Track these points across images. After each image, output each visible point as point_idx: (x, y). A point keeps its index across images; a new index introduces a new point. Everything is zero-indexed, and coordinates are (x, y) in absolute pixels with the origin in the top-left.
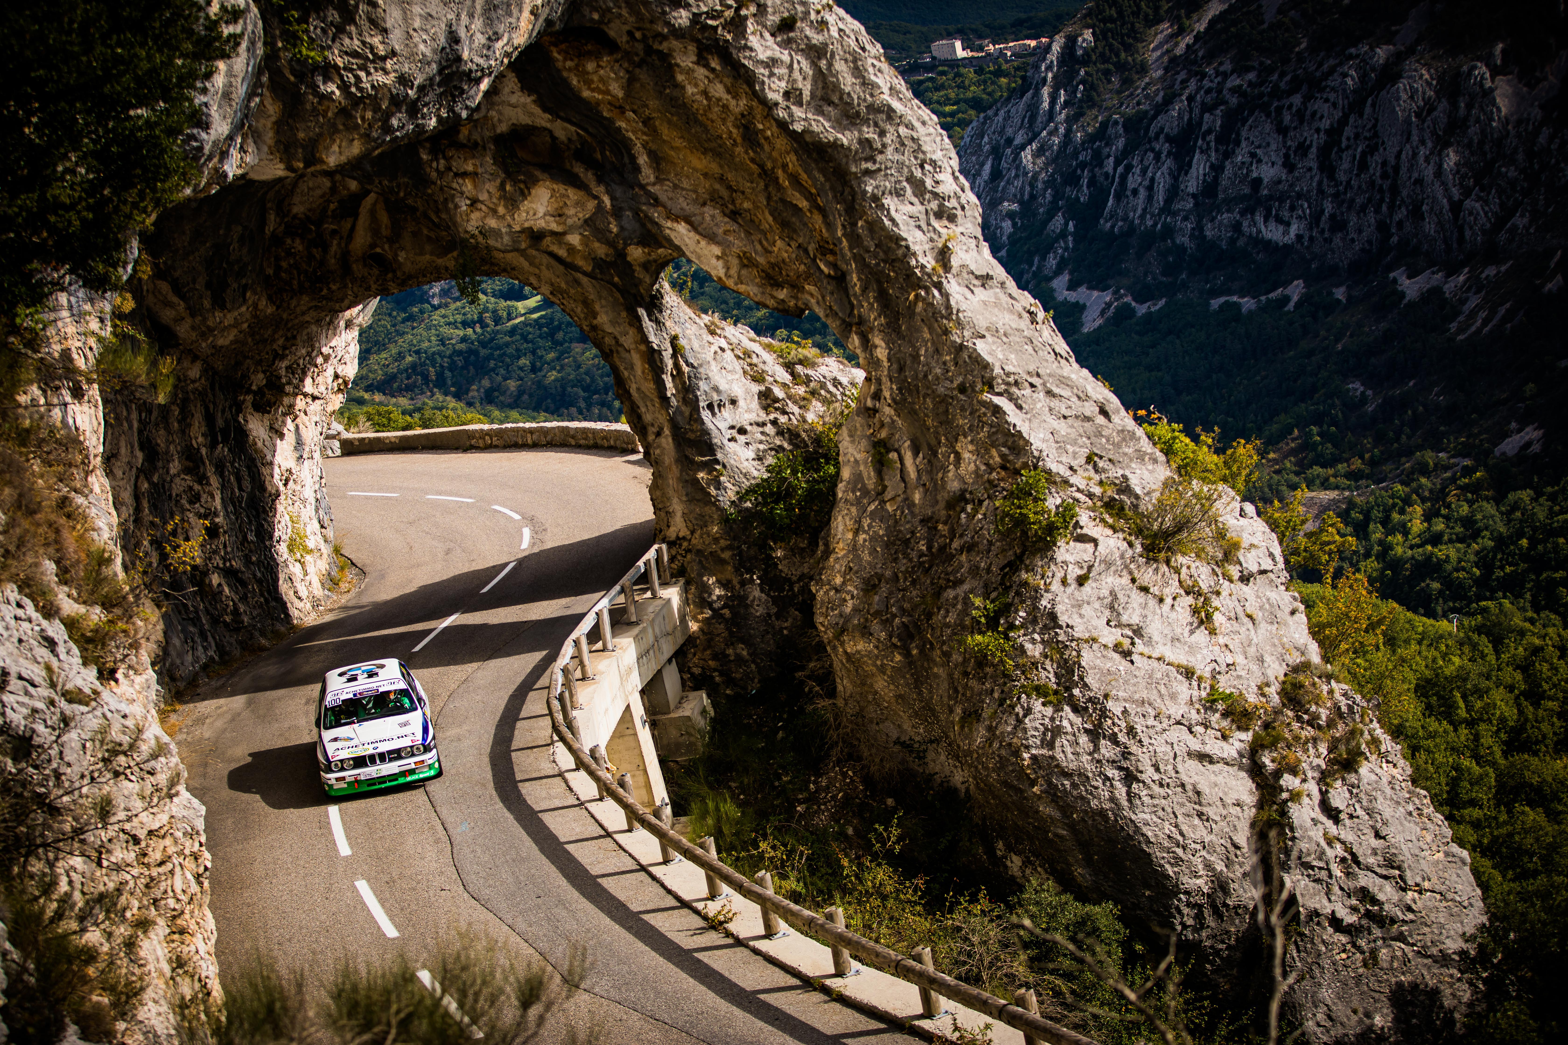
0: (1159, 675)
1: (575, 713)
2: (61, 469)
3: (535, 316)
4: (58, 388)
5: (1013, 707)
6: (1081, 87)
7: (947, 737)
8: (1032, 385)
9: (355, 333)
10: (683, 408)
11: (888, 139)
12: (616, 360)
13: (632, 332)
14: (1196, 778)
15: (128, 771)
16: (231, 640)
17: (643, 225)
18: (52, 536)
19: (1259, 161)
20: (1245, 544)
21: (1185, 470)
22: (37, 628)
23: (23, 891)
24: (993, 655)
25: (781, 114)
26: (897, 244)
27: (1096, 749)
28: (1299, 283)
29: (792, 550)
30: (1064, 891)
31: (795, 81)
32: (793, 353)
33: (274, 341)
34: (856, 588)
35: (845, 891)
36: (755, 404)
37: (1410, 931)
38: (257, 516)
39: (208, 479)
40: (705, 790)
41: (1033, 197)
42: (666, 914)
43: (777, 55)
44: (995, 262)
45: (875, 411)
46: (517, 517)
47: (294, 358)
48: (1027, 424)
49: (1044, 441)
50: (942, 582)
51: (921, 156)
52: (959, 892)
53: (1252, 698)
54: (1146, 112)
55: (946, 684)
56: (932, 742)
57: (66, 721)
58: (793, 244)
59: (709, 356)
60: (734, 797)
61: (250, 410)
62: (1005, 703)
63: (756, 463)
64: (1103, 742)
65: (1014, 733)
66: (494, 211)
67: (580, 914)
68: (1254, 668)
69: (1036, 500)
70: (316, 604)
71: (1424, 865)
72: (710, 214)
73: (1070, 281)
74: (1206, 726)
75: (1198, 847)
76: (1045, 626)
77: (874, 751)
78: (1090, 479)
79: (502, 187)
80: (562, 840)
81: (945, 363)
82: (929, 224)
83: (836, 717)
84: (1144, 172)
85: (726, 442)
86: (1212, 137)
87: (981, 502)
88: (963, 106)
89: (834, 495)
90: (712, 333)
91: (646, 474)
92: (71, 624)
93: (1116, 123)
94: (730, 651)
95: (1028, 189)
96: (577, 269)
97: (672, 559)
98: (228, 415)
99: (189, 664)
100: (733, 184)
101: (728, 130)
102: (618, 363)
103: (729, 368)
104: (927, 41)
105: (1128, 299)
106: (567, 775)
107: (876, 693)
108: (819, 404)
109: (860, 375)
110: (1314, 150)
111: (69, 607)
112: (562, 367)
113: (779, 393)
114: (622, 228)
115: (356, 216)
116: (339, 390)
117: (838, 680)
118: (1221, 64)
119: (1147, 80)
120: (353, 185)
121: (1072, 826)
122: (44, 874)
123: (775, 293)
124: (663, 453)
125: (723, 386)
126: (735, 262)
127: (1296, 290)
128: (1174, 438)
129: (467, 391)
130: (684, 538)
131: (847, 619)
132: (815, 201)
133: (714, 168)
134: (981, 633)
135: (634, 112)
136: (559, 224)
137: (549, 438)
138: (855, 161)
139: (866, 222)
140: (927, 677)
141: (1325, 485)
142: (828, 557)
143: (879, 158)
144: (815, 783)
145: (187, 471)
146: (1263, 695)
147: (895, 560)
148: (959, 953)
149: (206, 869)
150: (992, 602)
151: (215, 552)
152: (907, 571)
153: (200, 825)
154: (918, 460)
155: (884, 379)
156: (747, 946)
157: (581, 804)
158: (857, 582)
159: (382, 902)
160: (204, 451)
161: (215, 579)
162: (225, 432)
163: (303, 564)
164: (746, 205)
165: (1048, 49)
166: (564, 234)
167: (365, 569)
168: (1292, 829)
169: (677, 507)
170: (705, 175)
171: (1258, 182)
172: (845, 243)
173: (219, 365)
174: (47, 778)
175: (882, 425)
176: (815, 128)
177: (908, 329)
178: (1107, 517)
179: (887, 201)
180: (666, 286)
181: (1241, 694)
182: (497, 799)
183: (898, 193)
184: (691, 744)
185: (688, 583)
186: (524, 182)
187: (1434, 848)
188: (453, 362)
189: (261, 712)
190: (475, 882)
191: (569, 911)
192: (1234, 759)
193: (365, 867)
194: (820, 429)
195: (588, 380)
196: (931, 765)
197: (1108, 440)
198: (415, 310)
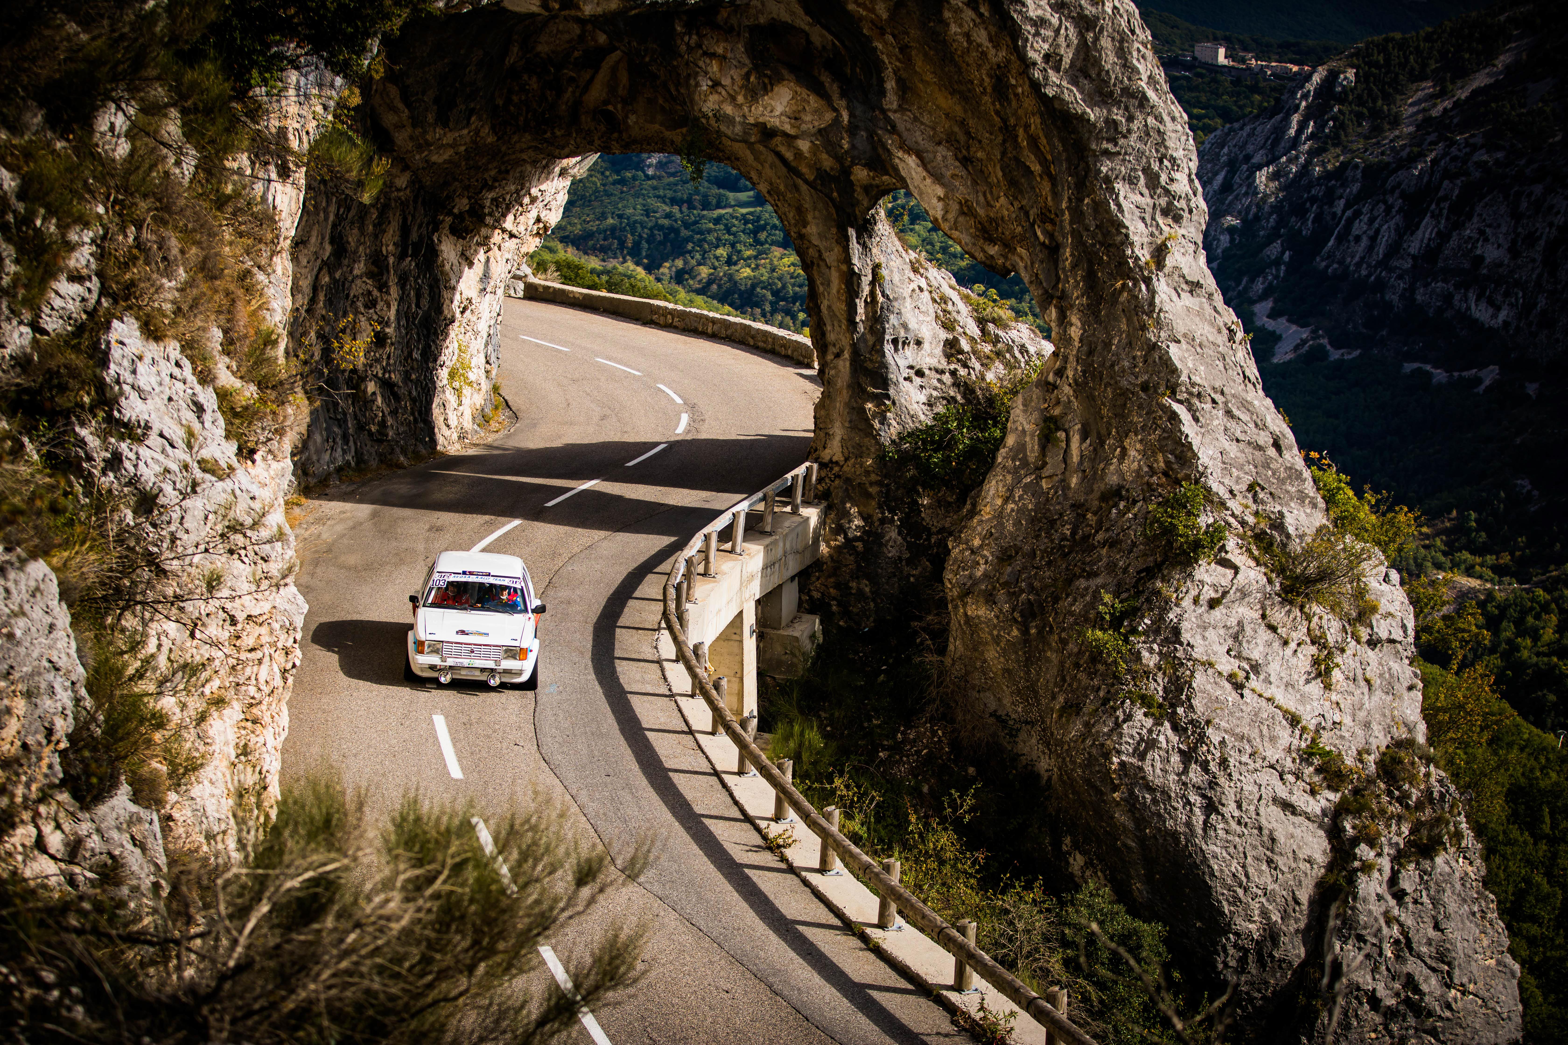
0: (1265, 715)
1: (688, 606)
2: (250, 242)
3: (744, 211)
4: (267, 163)
5: (1115, 709)
6: (1331, 123)
7: (1043, 722)
8: (1214, 401)
9: (568, 183)
10: (868, 337)
11: (1135, 125)
12: (815, 273)
13: (837, 249)
14: (1274, 825)
15: (243, 552)
16: (371, 450)
17: (874, 149)
18: (226, 305)
19: (1486, 240)
20: (1382, 610)
21: (1342, 522)
22: (190, 391)
23: (110, 643)
24: (1109, 654)
25: (1037, 74)
26: (1117, 230)
27: (1186, 771)
28: (1494, 369)
29: (939, 501)
30: (1118, 902)
31: (1058, 46)
32: (989, 310)
33: (487, 170)
34: (992, 554)
35: (906, 847)
36: (939, 350)
37: (1444, 1028)
38: (427, 337)
39: (388, 287)
40: (794, 713)
41: (1257, 218)
42: (727, 823)
43: (1048, 16)
44: (1208, 272)
45: (1055, 387)
46: (679, 401)
47: (502, 192)
48: (1200, 437)
49: (1211, 458)
50: (1077, 571)
51: (1162, 150)
52: (1016, 876)
53: (1349, 761)
54: (1388, 164)
55: (1054, 671)
56: (1027, 723)
57: (194, 488)
58: (1016, 204)
59: (906, 293)
60: (821, 727)
61: (446, 231)
62: (1108, 705)
63: (925, 408)
64: (1193, 766)
65: (1109, 735)
66: (733, 99)
67: (643, 802)
68: (1360, 732)
69: (1189, 514)
70: (462, 435)
71: (1474, 967)
72: (942, 154)
73: (1272, 309)
74: (1298, 776)
75: (1260, 892)
76: (1166, 639)
77: (968, 717)
78: (1247, 507)
79: (747, 76)
80: (645, 725)
81: (1134, 358)
82: (1153, 219)
83: (941, 674)
84: (1371, 221)
85: (901, 380)
86: (1446, 205)
87: (1135, 502)
88: (1212, 112)
89: (994, 458)
90: (915, 271)
91: (816, 392)
92: (223, 395)
93: (1356, 166)
94: (853, 584)
95: (1254, 208)
96: (799, 175)
97: (820, 480)
98: (424, 231)
99: (325, 462)
100: (972, 130)
101: (981, 77)
102: (816, 277)
103: (923, 309)
104: (1192, 40)
105: (1324, 341)
106: (665, 664)
107: (985, 661)
108: (1001, 367)
109: (1048, 348)
110: (1542, 242)
111: (226, 378)
112: (757, 267)
113: (965, 345)
114: (853, 147)
115: (597, 69)
116: (538, 234)
117: (951, 639)
118: (1473, 136)
119: (1397, 133)
120: (602, 38)
121: (1142, 840)
122: (136, 631)
123: (986, 248)
124: (837, 375)
125: (912, 325)
126: (955, 207)
127: (1490, 375)
128: (1339, 489)
129: (659, 266)
130: (837, 463)
131: (976, 582)
132: (1048, 168)
133: (958, 110)
134: (1104, 630)
135: (894, 36)
136: (793, 126)
137: (729, 332)
138: (1097, 139)
139: (1093, 201)
140: (1039, 659)
141: (1469, 572)
142: (972, 517)
143: (1121, 141)
144: (903, 733)
145: (370, 275)
146: (1361, 761)
147: (1037, 537)
148: (1001, 935)
149: (294, 666)
150: (1121, 602)
151: (377, 361)
152: (1045, 551)
153: (299, 622)
154: (1084, 446)
155: (1071, 358)
156: (798, 875)
157: (672, 696)
158: (994, 548)
159: (455, 741)
160: (391, 260)
161: (371, 387)
162: (417, 247)
163: (459, 394)
164: (979, 154)
165: (1308, 78)
166: (795, 137)
167: (519, 414)
168: (1355, 899)
169: (838, 431)
170: (947, 115)
171: (1481, 258)
172: (1067, 216)
173: (427, 181)
174: (162, 539)
175: (1058, 402)
176: (1066, 96)
177: (1107, 315)
178: (1254, 548)
179: (1119, 186)
180: (882, 213)
181: (1340, 754)
182: (591, 670)
183: (1131, 181)
184: (793, 665)
185: (829, 507)
186: (770, 78)
187: (1488, 953)
188: (653, 236)
189: (383, 527)
190: (550, 745)
191: (634, 796)
192: (1317, 816)
193: (447, 704)
194: (996, 390)
195: (780, 285)
196: (1021, 745)
197: (1274, 474)
198: (629, 175)
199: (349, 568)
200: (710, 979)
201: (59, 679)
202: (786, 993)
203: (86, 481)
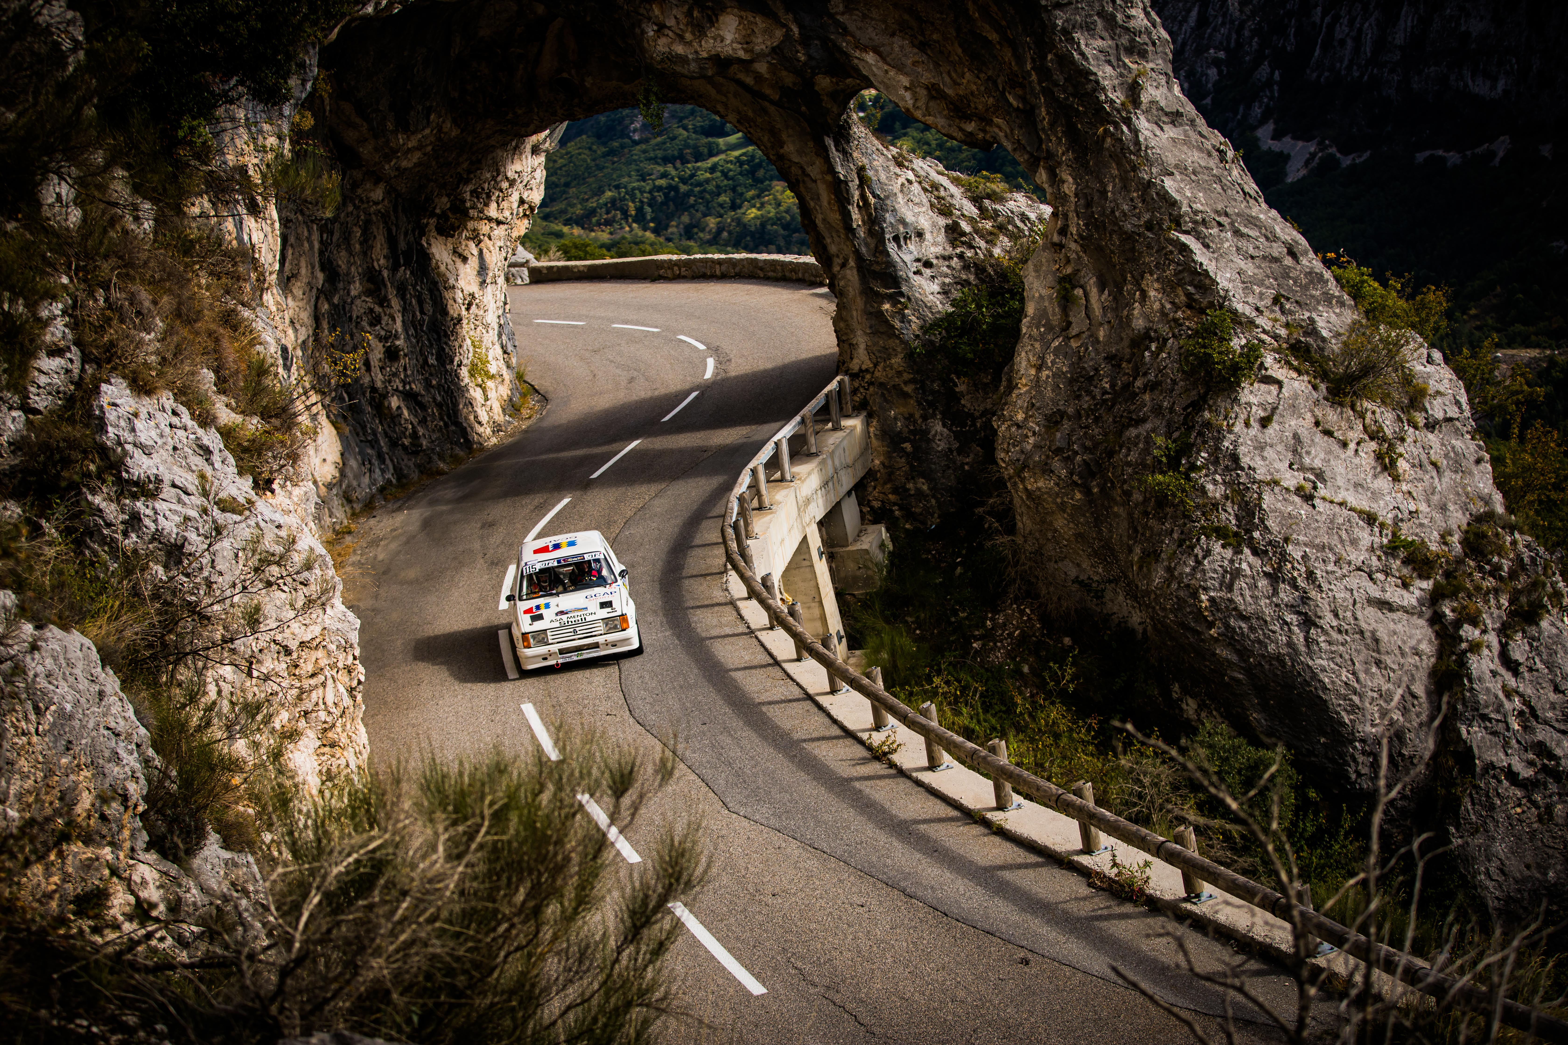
0: (1341, 521)
1: (749, 542)
2: (229, 281)
3: (737, 153)
4: (230, 202)
5: (1192, 547)
7: (1126, 577)
8: (1220, 224)
9: (542, 159)
10: (870, 240)
12: (802, 189)
13: (819, 162)
14: (1374, 625)
15: (281, 582)
16: (409, 464)
17: (831, 54)
18: (211, 345)
19: (1468, 15)
20: (1431, 391)
21: (1373, 313)
22: (192, 436)
23: (170, 699)
24: (1174, 495)
26: (1086, 78)
27: (1275, 592)
28: (1505, 139)
29: (975, 385)
30: (1238, 736)
32: (981, 186)
33: (458, 164)
34: (1038, 424)
35: (1020, 729)
36: (941, 238)
38: (439, 340)
39: (389, 301)
40: (880, 624)
41: (1239, 45)
42: (829, 743)
44: (1185, 99)
45: (1062, 246)
46: (702, 347)
47: (479, 182)
48: (1214, 263)
49: (1230, 280)
50: (1125, 421)
53: (1434, 547)
55: (1125, 524)
56: (1110, 582)
57: (218, 530)
58: (982, 76)
59: (896, 188)
60: (910, 632)
61: (434, 233)
62: (1184, 544)
63: (941, 296)
64: (1282, 586)
65: (1192, 574)
66: (681, 37)
67: (743, 742)
68: (1438, 516)
69: (1222, 340)
70: (497, 428)
72: (899, 45)
73: (1275, 130)
74: (1387, 572)
75: (1375, 695)
76: (1227, 467)
77: (1052, 589)
78: (1276, 320)
79: (690, 13)
80: (728, 667)
81: (1132, 200)
82: (1119, 59)
83: (1015, 553)
84: (1352, 22)
85: (911, 275)
87: (1165, 341)
89: (1019, 330)
90: (900, 165)
91: (832, 307)
92: (227, 434)
94: (910, 486)
95: (1234, 36)
96: (764, 97)
97: (854, 391)
98: (411, 238)
99: (366, 485)
100: (923, 14)
102: (804, 193)
103: (917, 200)
105: (1333, 150)
106: (738, 603)
107: (1056, 530)
108: (1006, 239)
109: (1047, 210)
111: (226, 416)
112: (763, 205)
113: (965, 227)
114: (810, 57)
115: (543, 41)
116: (525, 215)
117: (1018, 517)
120: (540, 9)
121: (1248, 671)
122: (192, 682)
123: (963, 125)
124: (847, 285)
125: (910, 218)
126: (923, 92)
127: (1502, 146)
128: (1363, 282)
129: (667, 227)
130: (867, 371)
131: (1029, 455)
132: (1005, 34)
134: (1162, 472)
136: (746, 51)
137: (737, 269)
139: (1056, 55)
140: (1108, 516)
141: (1526, 343)
142: (1010, 393)
144: (992, 619)
145: (368, 293)
146: (1445, 543)
147: (1078, 397)
149: (360, 682)
150: (1174, 441)
151: (395, 375)
152: (1089, 409)
153: (354, 638)
154: (1104, 297)
155: (1071, 215)
156: (909, 777)
157: (751, 633)
158: (1039, 418)
159: (547, 725)
160: (385, 273)
161: (395, 402)
162: (408, 254)
163: (484, 390)
164: (935, 37)
166: (752, 61)
167: (549, 396)
168: (1470, 680)
169: (861, 340)
170: (895, 5)
171: (1467, 34)
172: (1034, 77)
173: (403, 188)
174: (197, 587)
175: (1068, 261)
177: (1096, 164)
178: (1292, 359)
179: (1078, 35)
180: (854, 116)
181: (1423, 542)
182: (668, 626)
183: (1089, 28)
184: (869, 578)
185: (870, 416)
186: (712, 9)
188: (653, 198)
189: (436, 535)
190: (642, 707)
191: (734, 738)
192: (1414, 608)
193: (533, 691)
194: (1006, 263)
195: (788, 218)
196: (1110, 605)
197: (1295, 282)
198: (616, 144)
199: (410, 583)
200: (842, 897)
201: (122, 744)
202: (920, 894)
203: (111, 547)
